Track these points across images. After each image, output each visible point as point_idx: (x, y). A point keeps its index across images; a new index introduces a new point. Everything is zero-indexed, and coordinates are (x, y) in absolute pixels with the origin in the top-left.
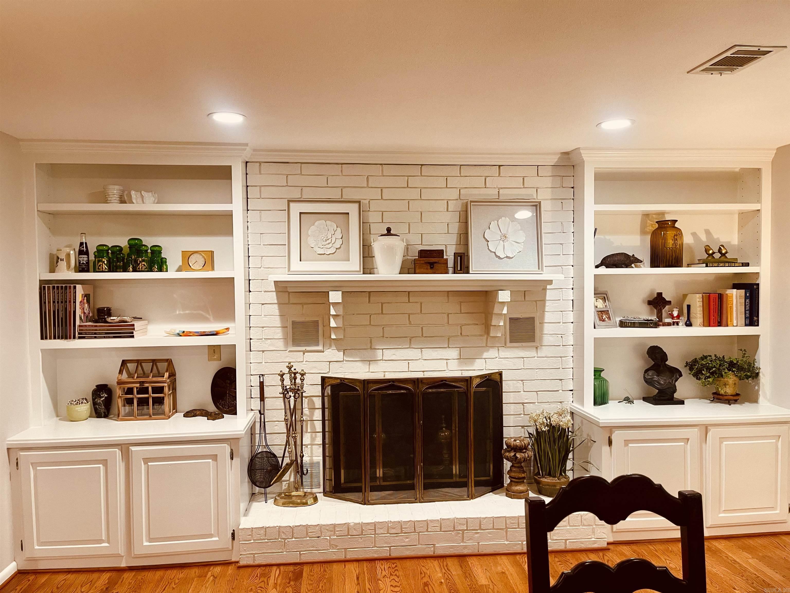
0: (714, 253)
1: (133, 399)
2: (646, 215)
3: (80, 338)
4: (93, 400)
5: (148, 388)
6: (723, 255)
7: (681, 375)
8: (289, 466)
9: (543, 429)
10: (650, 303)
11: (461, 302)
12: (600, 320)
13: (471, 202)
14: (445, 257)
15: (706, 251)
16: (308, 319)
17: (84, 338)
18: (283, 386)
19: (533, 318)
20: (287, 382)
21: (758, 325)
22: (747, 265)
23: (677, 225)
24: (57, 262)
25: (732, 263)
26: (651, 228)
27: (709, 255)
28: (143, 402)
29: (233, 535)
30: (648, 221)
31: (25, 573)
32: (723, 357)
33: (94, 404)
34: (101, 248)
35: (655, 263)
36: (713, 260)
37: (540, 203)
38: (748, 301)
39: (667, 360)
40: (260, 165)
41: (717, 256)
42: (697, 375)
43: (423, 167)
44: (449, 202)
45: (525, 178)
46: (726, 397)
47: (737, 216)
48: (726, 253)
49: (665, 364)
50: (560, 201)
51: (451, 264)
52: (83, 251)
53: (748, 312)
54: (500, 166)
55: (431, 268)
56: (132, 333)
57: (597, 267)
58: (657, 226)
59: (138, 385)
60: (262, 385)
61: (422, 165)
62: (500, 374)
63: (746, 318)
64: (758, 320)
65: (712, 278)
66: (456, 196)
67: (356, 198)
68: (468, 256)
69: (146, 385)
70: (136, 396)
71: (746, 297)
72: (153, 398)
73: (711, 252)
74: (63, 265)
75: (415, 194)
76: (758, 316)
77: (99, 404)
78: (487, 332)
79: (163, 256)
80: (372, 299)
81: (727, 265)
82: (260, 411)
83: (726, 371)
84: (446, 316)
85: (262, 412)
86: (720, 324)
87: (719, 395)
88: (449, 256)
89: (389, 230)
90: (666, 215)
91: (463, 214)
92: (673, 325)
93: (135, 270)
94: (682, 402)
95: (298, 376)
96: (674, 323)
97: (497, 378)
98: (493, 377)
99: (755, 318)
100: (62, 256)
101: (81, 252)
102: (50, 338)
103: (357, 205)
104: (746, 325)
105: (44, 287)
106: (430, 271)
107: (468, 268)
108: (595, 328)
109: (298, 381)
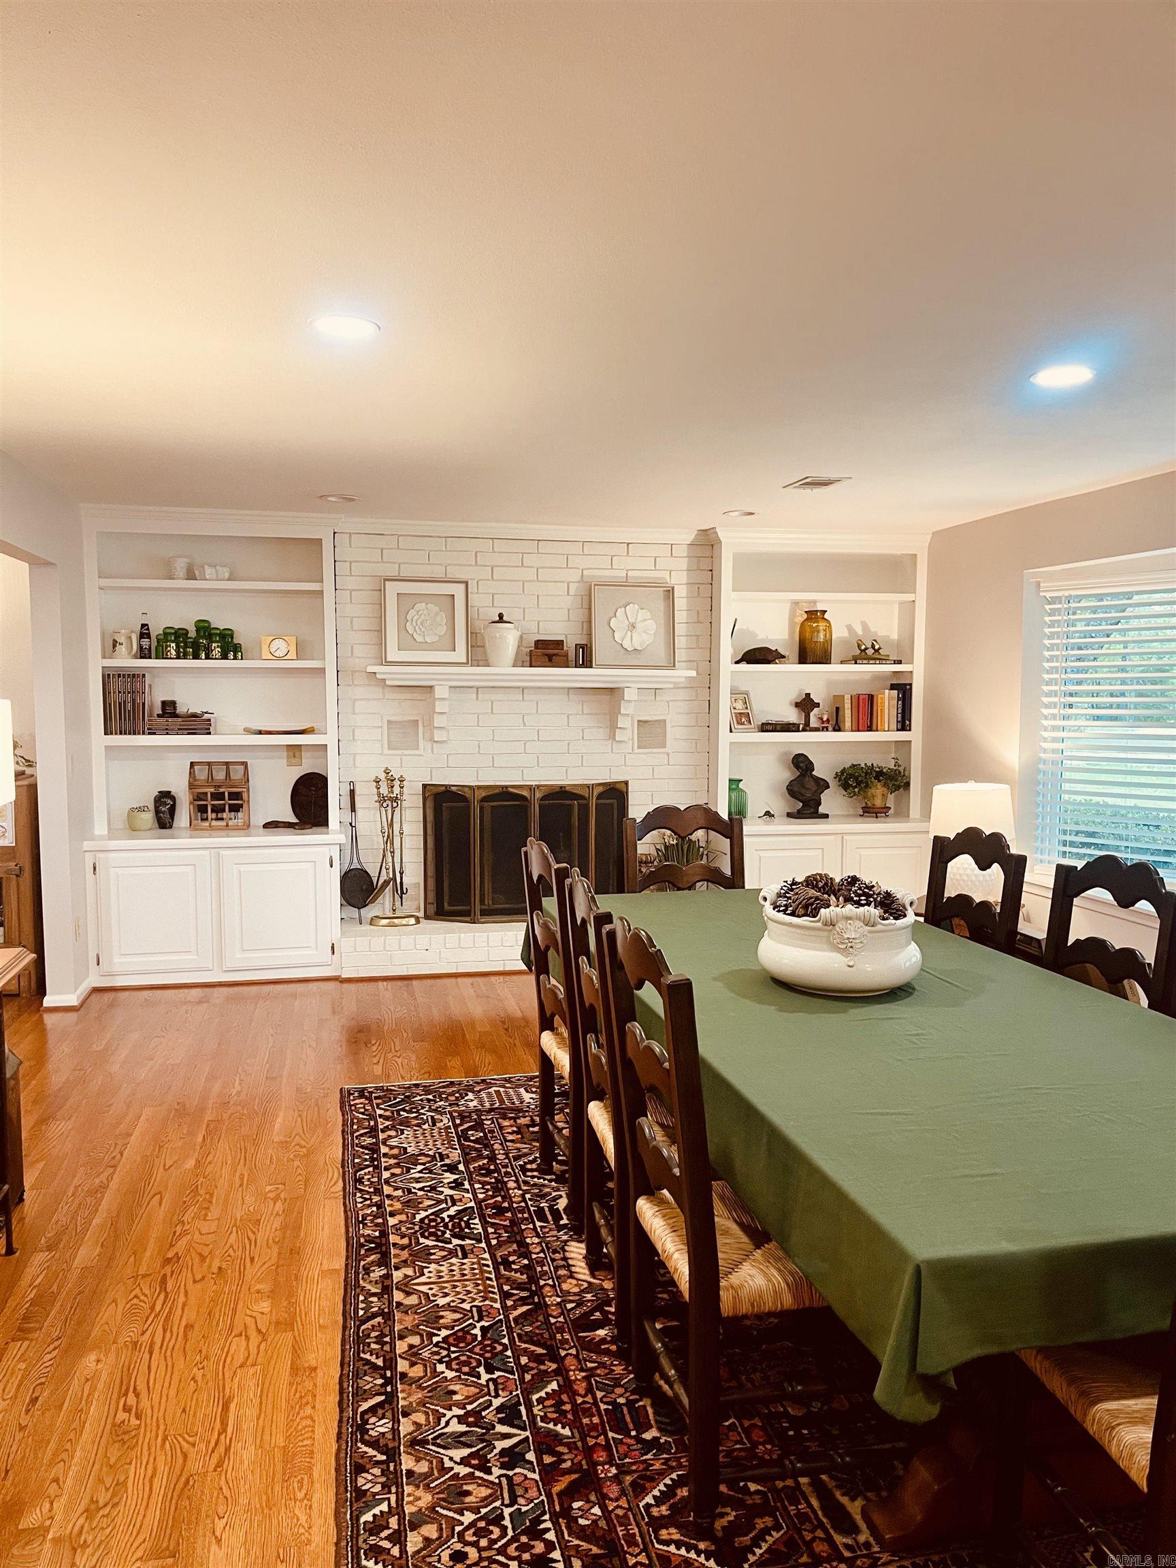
0: (866, 649)
1: (206, 805)
2: (796, 603)
3: (149, 734)
4: (156, 808)
5: (224, 793)
6: (877, 651)
7: (828, 787)
8: (386, 883)
9: (672, 842)
10: (797, 705)
11: (583, 702)
12: (738, 723)
13: (595, 585)
14: (565, 648)
15: (859, 646)
16: (406, 718)
17: (154, 734)
18: (379, 794)
19: (665, 721)
20: (384, 790)
21: (910, 730)
22: (900, 662)
23: (826, 616)
24: (114, 646)
25: (882, 660)
26: (800, 618)
27: (862, 651)
28: (218, 810)
29: (333, 948)
30: (798, 611)
31: (101, 990)
32: (872, 765)
33: (157, 812)
34: (168, 631)
35: (803, 659)
36: (866, 657)
37: (673, 588)
38: (900, 702)
39: (814, 770)
40: (350, 536)
41: (870, 652)
42: (845, 786)
43: (540, 542)
44: (570, 584)
45: (657, 559)
46: (874, 810)
47: (897, 606)
48: (880, 648)
49: (813, 776)
50: (697, 586)
51: (572, 655)
52: (145, 632)
53: (899, 715)
54: (628, 544)
55: (550, 660)
56: (209, 729)
57: (737, 662)
58: (805, 616)
59: (213, 790)
60: (352, 793)
61: (539, 540)
62: (626, 783)
63: (898, 722)
64: (910, 724)
65: (867, 677)
66: (578, 578)
67: (464, 577)
68: (591, 647)
69: (221, 790)
70: (210, 803)
71: (899, 699)
72: (230, 805)
73: (863, 647)
74: (122, 649)
75: (530, 574)
76: (910, 721)
77: (163, 813)
78: (612, 737)
79: (235, 641)
80: (480, 696)
81: (878, 662)
82: (351, 824)
83: (873, 780)
84: (565, 717)
85: (353, 825)
86: (870, 729)
87: (868, 808)
88: (570, 646)
89: (501, 616)
90: (818, 604)
91: (586, 598)
92: (823, 730)
93: (207, 658)
94: (826, 816)
95: (397, 783)
96: (823, 728)
97: (623, 787)
98: (618, 786)
99: (908, 722)
100: (121, 639)
101: (142, 636)
102: (116, 734)
103: (462, 586)
104: (898, 730)
105: (109, 675)
106: (547, 664)
107: (591, 661)
108: (731, 731)
109: (397, 790)
